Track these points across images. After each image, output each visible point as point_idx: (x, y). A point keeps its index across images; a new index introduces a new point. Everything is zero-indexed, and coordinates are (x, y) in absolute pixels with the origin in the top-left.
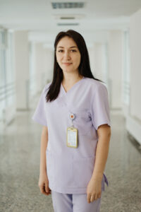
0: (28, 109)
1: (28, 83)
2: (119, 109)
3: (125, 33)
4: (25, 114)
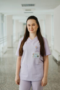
0: (12, 47)
1: (12, 37)
3: (53, 16)
4: (11, 49)
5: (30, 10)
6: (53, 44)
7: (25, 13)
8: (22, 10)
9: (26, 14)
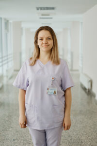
1: (21, 54)
2: (77, 70)
3: (82, 23)
5: (48, 15)
6: (81, 65)
7: (41, 18)
8: (37, 14)
9: (42, 20)
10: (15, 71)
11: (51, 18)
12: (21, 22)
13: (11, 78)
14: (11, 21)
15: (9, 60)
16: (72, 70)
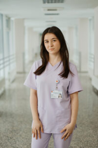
0: (24, 72)
1: (24, 54)
2: (86, 72)
4: (22, 75)
10: (18, 73)
11: (58, 14)
12: (24, 19)
13: (13, 81)
14: (12, 19)
15: (11, 61)
16: (80, 72)
